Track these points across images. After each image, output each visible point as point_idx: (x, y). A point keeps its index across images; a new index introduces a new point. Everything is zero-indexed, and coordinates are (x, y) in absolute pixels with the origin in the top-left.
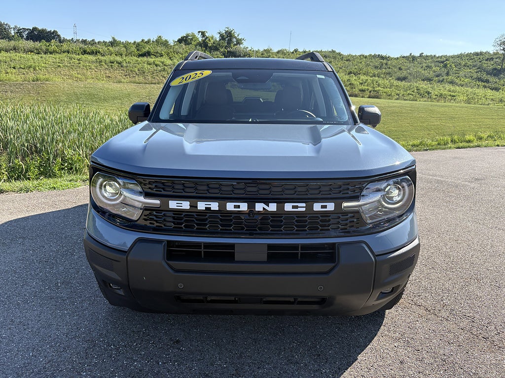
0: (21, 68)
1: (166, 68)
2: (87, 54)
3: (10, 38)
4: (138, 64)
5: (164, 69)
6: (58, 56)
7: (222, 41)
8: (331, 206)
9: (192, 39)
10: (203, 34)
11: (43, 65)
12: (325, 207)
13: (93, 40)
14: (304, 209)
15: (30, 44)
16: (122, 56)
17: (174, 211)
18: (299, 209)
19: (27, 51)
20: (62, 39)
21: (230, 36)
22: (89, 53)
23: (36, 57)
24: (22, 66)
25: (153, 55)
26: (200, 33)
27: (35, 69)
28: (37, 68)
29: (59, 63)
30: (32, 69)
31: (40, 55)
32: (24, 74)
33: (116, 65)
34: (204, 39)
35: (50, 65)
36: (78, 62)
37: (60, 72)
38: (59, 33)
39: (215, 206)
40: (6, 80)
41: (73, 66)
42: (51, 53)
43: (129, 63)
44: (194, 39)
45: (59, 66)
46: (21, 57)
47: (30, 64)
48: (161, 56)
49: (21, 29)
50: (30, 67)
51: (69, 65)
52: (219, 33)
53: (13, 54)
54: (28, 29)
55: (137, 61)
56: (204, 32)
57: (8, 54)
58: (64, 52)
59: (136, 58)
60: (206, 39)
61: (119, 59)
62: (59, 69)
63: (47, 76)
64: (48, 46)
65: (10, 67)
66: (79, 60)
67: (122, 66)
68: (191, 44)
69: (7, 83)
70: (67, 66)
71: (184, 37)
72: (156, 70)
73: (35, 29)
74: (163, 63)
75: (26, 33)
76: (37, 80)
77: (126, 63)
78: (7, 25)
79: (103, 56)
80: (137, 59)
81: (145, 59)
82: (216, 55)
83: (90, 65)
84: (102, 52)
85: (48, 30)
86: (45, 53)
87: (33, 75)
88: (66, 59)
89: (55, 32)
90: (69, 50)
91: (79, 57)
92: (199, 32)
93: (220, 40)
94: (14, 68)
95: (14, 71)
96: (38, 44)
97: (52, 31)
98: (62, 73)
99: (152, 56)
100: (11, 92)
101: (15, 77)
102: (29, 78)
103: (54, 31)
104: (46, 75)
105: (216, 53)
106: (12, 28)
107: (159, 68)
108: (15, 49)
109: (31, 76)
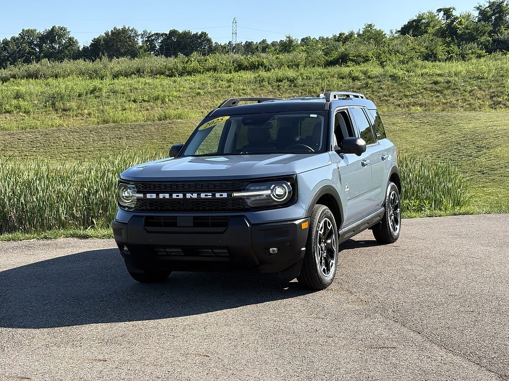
0: (145, 101)
1: (370, 82)
2: (244, 69)
3: (133, 53)
4: (323, 79)
5: (367, 84)
6: (198, 77)
7: (483, 23)
8: (225, 195)
9: (428, 24)
10: (447, 12)
11: (175, 94)
12: (222, 195)
13: (264, 41)
14: (211, 197)
15: (160, 61)
16: (298, 67)
17: (149, 199)
18: (208, 197)
19: (155, 73)
20: (214, 44)
21: (499, 12)
22: (245, 68)
23: (167, 81)
24: (146, 98)
25: (352, 60)
26: (442, 13)
27: (163, 102)
28: (167, 100)
29: (199, 88)
30: (160, 101)
31: (173, 78)
32: (148, 110)
33: (286, 84)
34: (449, 21)
35: (186, 93)
36: (227, 85)
37: (199, 103)
38: (209, 36)
39: (167, 196)
40: (122, 120)
41: (220, 91)
42: (189, 73)
43: (309, 78)
44: (432, 24)
45: (199, 94)
46: (146, 83)
47: (156, 93)
48: (366, 60)
49: (152, 35)
50: (157, 98)
51: (213, 90)
52: (478, 8)
53: (134, 81)
54: (162, 35)
55: (321, 74)
56: (449, 9)
57: (128, 81)
58: (208, 70)
59: (320, 70)
60: (453, 22)
61: (291, 73)
62: (198, 98)
63: (179, 111)
64: (187, 62)
65: (129, 101)
66: (229, 81)
67: (295, 86)
68: (426, 32)
69: (123, 125)
70: (210, 93)
71: (414, 21)
72: (353, 88)
73: (173, 33)
74: (365, 73)
75: (160, 41)
76: (165, 118)
77: (303, 79)
78: (132, 31)
79: (269, 70)
80: (322, 70)
81: (336, 69)
82: (470, 49)
83: (245, 87)
84: (267, 64)
85: (193, 32)
86: (181, 75)
87: (160, 110)
88: (209, 82)
89: (204, 35)
90: (216, 65)
91: (229, 76)
92: (439, 10)
93: (479, 21)
94: (135, 101)
95: (134, 106)
96: (171, 61)
97: (200, 33)
98: (202, 104)
99: (349, 63)
100: (127, 138)
101: (135, 114)
102: (154, 116)
103: (203, 33)
104: (178, 109)
105: (469, 46)
106: (139, 35)
107: (358, 83)
108: (139, 72)
109: (158, 111)
